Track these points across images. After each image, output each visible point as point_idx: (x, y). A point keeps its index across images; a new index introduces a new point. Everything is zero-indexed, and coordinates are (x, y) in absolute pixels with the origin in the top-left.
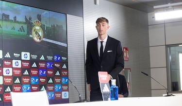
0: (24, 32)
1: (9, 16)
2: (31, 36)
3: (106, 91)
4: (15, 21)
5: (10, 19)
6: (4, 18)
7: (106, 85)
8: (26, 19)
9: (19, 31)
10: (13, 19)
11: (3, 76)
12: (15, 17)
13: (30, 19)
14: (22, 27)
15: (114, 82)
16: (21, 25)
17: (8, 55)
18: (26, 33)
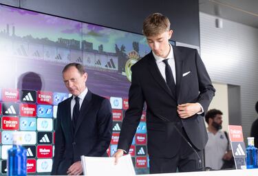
0: (114, 67)
1: (92, 44)
2: (123, 74)
3: (240, 154)
4: (101, 52)
5: (94, 48)
7: (239, 146)
8: (117, 49)
9: (106, 66)
10: (97, 49)
12: (101, 46)
13: (123, 48)
14: (111, 60)
15: (251, 141)
16: (109, 58)
18: (117, 69)
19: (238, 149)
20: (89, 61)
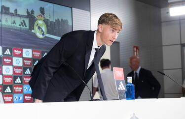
0: (26, 26)
1: (9, 8)
2: (33, 31)
3: (122, 89)
4: (16, 14)
5: (10, 12)
6: (4, 11)
7: (121, 83)
8: (28, 12)
9: (20, 25)
11: (2, 75)
12: (16, 10)
13: (32, 12)
14: (24, 21)
15: (130, 79)
16: (22, 19)
17: (8, 52)
18: (28, 27)
19: (120, 85)
20: (6, 21)
